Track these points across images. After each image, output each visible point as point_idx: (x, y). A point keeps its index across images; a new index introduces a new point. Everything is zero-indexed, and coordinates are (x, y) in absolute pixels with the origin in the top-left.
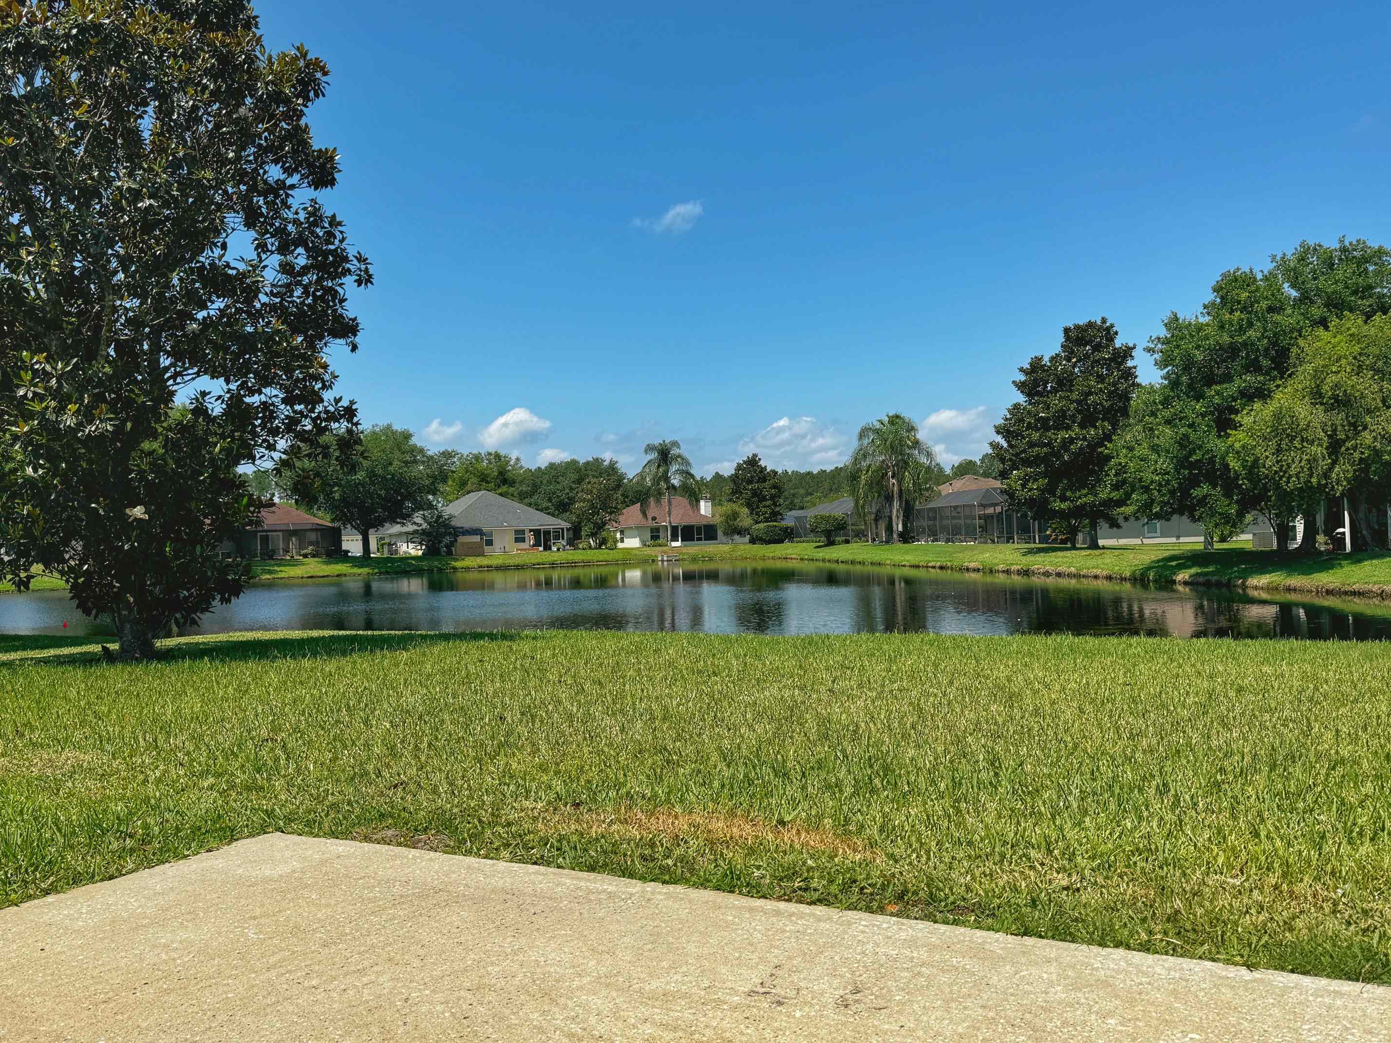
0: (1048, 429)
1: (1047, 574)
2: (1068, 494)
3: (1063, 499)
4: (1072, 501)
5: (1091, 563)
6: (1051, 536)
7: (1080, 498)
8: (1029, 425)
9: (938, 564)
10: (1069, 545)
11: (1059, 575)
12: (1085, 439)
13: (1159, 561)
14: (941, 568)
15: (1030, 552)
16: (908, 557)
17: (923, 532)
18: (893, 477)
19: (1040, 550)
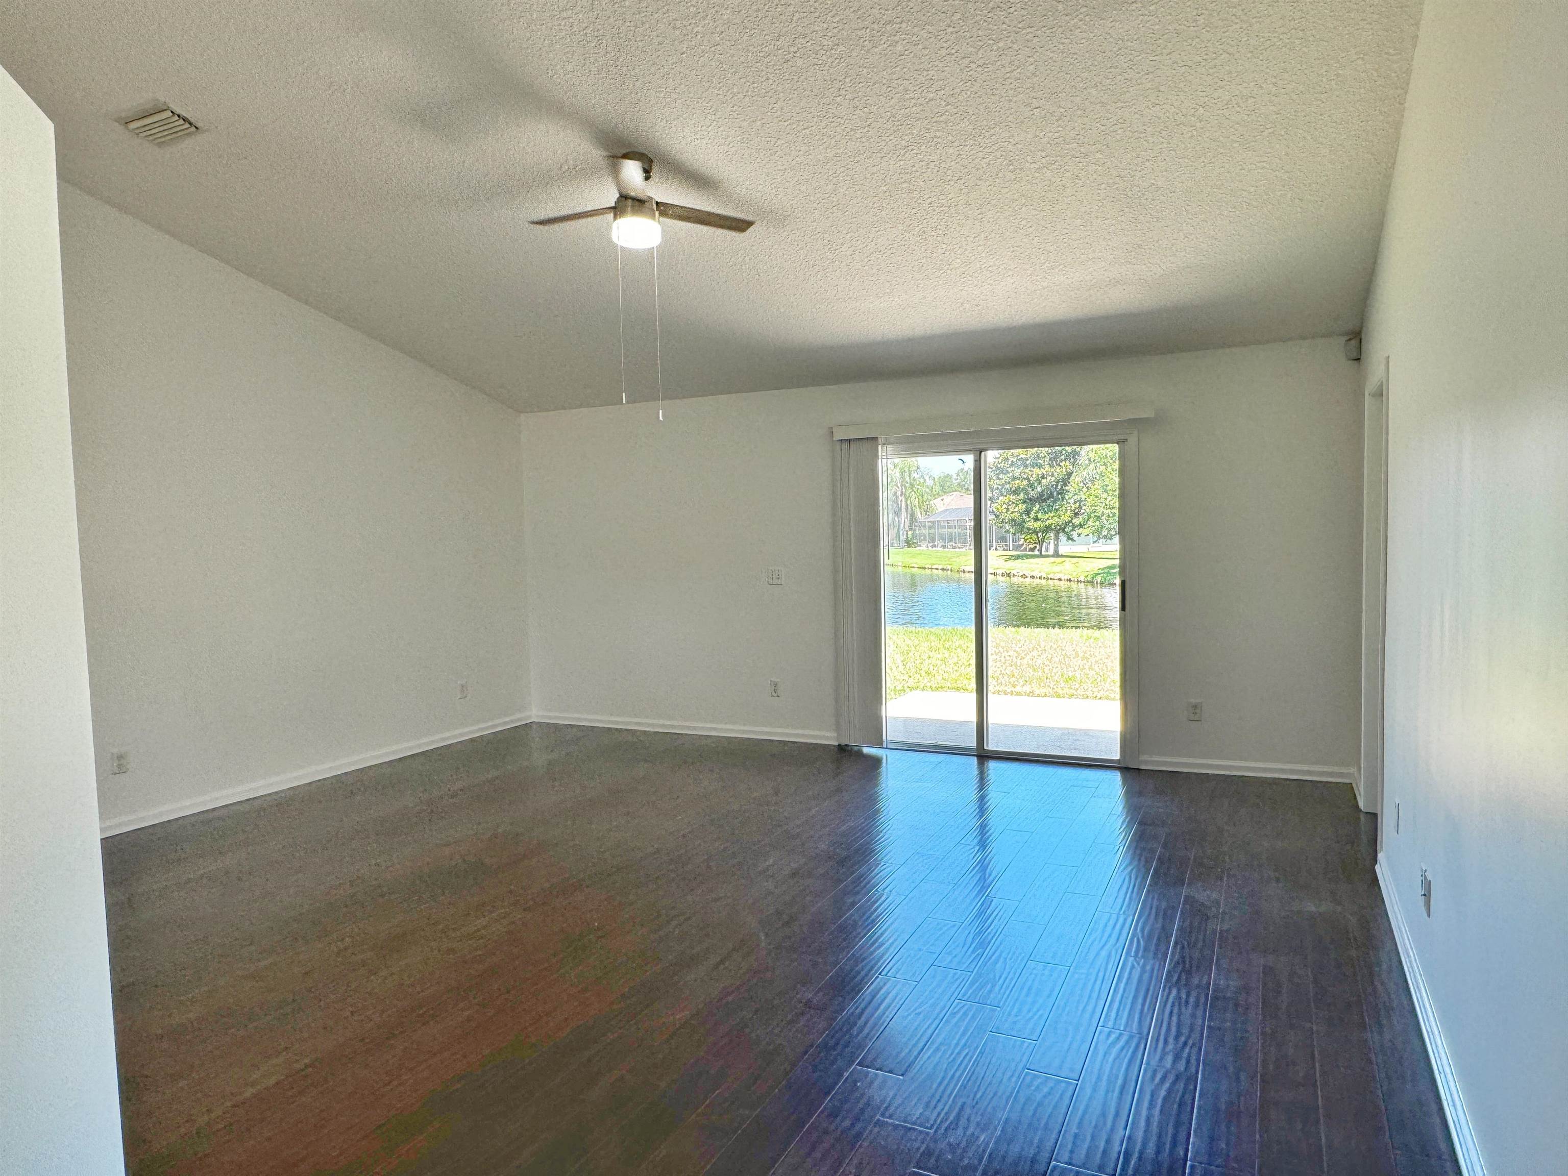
0: (1026, 466)
1: (1023, 576)
2: (1040, 516)
3: (1036, 519)
4: (1042, 522)
5: (1056, 569)
6: (1023, 545)
7: (1048, 519)
8: (1012, 464)
9: (940, 567)
10: (1036, 552)
11: (1033, 577)
12: (1053, 475)
13: (1104, 569)
14: (943, 569)
15: (1011, 558)
16: (915, 560)
17: (925, 540)
18: (901, 495)
19: (1017, 557)
